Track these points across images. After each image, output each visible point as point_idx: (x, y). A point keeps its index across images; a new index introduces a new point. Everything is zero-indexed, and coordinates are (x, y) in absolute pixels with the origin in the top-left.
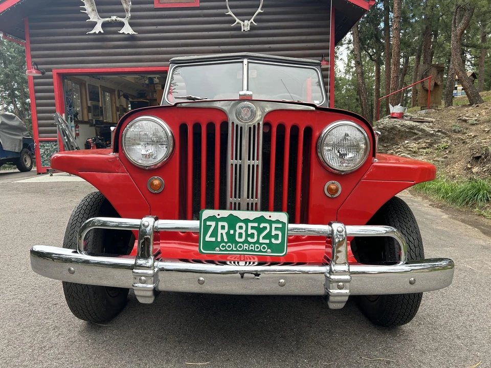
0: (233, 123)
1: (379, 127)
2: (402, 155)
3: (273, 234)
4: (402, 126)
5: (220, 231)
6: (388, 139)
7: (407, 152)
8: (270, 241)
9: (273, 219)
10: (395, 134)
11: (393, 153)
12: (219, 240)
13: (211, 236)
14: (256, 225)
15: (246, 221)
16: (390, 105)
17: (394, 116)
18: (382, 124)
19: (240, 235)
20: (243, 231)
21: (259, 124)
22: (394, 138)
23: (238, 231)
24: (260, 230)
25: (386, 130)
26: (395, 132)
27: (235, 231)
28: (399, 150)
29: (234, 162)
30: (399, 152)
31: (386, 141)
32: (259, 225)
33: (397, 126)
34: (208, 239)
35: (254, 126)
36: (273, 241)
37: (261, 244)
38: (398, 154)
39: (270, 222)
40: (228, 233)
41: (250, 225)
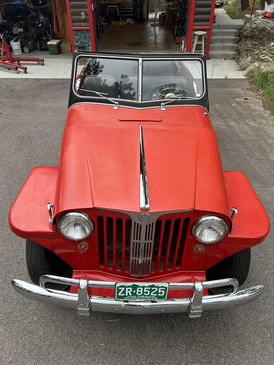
0: (135, 223)
1: (252, 26)
2: (266, 57)
3: (159, 292)
4: (271, 28)
5: (127, 291)
6: (257, 38)
7: (271, 55)
8: (157, 295)
9: (159, 286)
10: (264, 35)
11: (258, 53)
12: (127, 295)
13: (121, 294)
14: (149, 288)
15: (143, 287)
16: (266, 3)
17: (267, 16)
18: (255, 23)
19: (139, 293)
20: (141, 291)
21: (153, 223)
22: (263, 38)
23: (138, 291)
24: (151, 291)
25: (257, 30)
26: (264, 33)
27: (136, 291)
28: (264, 52)
29: (135, 241)
30: (264, 53)
31: (256, 39)
32: (151, 289)
33: (268, 28)
34: (120, 294)
35: (150, 225)
36: (159, 295)
37: (152, 296)
38: (263, 55)
39: (158, 287)
40: (132, 292)
41: (145, 288)
